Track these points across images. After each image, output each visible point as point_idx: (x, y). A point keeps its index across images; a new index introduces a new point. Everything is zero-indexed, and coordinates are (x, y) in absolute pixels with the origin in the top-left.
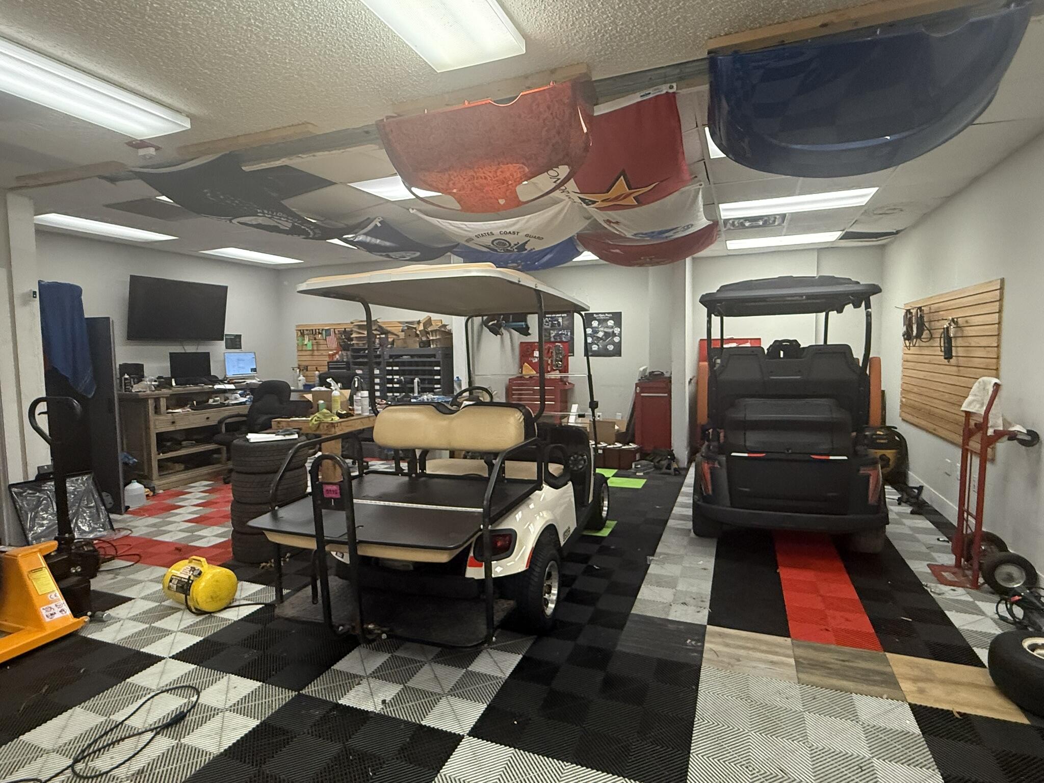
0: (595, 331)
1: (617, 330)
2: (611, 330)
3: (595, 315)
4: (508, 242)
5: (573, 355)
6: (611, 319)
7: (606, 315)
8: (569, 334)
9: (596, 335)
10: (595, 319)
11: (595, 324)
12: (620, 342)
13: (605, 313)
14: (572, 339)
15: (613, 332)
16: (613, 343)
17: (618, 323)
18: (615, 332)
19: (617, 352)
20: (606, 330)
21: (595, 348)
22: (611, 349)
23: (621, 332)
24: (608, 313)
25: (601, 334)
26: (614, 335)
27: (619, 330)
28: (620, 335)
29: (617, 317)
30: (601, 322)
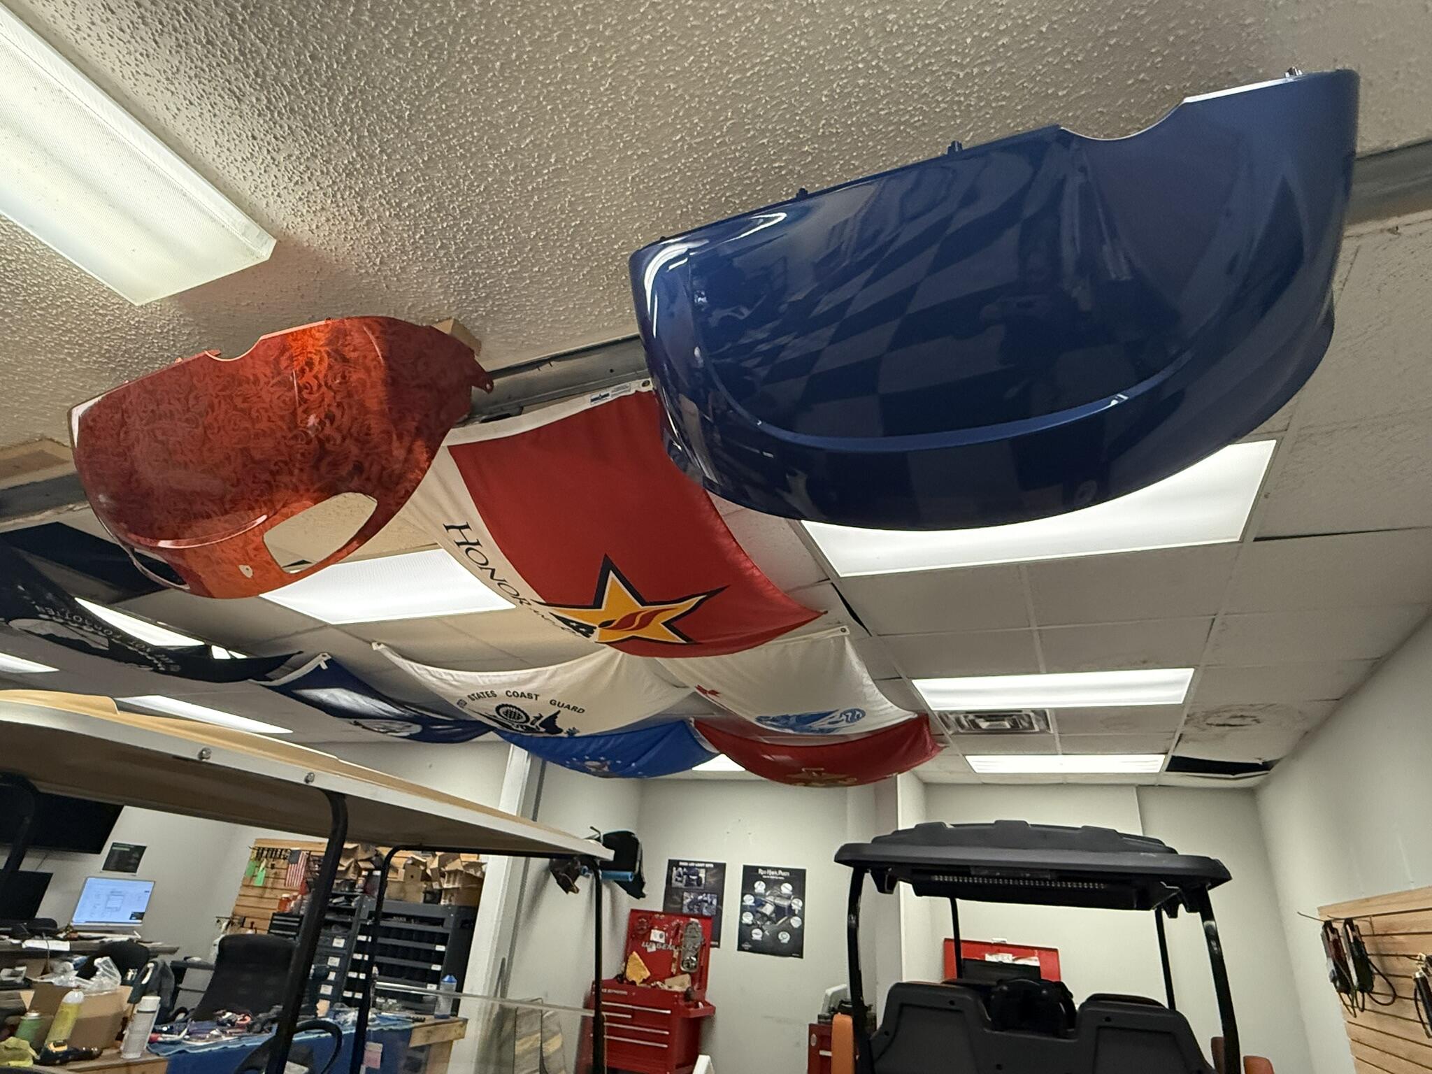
0: (760, 903)
1: (797, 904)
2: (785, 903)
3: (760, 871)
4: (525, 714)
5: (718, 946)
6: (787, 880)
7: (780, 872)
8: (715, 902)
9: (759, 909)
10: (760, 878)
11: (760, 887)
12: (802, 928)
13: (777, 869)
14: (719, 912)
15: (790, 906)
16: (789, 929)
17: (800, 892)
18: (794, 907)
19: (795, 949)
20: (778, 901)
21: (757, 935)
22: (786, 941)
23: (803, 907)
24: (784, 870)
25: (768, 909)
26: (791, 912)
27: (801, 903)
28: (802, 915)
29: (797, 878)
30: (770, 884)
